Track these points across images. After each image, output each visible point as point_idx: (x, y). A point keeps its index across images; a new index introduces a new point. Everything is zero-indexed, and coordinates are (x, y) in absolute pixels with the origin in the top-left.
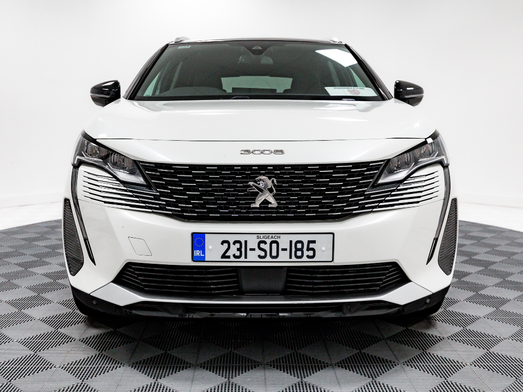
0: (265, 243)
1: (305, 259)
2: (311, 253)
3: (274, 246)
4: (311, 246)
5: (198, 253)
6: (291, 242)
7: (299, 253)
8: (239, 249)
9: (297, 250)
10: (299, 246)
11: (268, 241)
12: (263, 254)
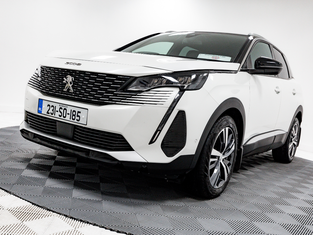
0: (62, 109)
1: (75, 121)
2: (78, 118)
3: (65, 111)
4: (79, 114)
5: (40, 109)
6: (71, 110)
7: (74, 117)
8: (53, 110)
9: (73, 115)
10: (74, 113)
11: (63, 108)
12: (60, 115)
